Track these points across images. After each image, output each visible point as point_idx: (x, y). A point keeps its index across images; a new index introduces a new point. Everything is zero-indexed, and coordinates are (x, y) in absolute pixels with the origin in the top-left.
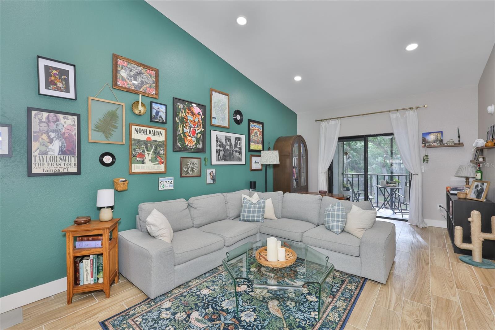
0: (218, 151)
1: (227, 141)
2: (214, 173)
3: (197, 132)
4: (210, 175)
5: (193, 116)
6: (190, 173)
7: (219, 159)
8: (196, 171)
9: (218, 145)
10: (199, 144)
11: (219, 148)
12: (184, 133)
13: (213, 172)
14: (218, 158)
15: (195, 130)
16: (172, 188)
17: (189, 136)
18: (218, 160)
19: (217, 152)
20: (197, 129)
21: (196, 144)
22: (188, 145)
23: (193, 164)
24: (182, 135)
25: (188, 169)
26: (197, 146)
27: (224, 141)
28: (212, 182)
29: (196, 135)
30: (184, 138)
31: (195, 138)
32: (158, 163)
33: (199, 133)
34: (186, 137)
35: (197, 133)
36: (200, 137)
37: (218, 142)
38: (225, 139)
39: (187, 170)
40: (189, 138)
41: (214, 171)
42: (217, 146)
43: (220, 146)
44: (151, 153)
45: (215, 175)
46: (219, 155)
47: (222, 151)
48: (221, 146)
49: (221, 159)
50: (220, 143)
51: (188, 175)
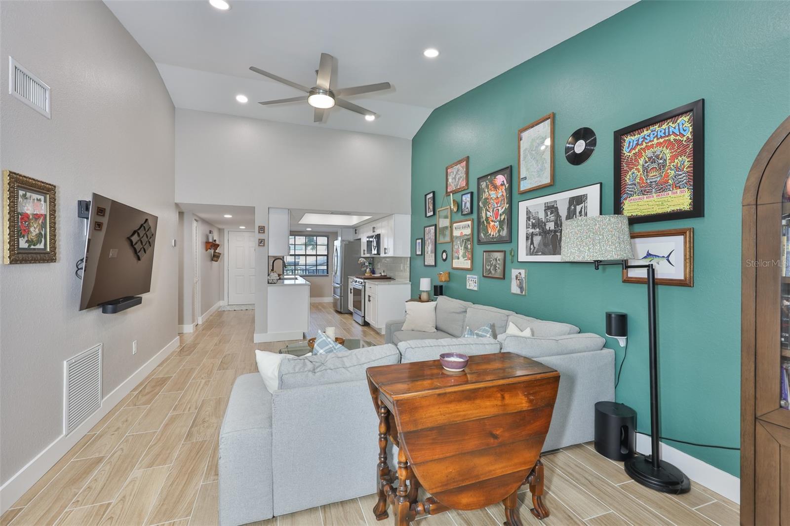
0: (530, 237)
1: (549, 213)
2: (523, 275)
3: (500, 212)
4: (516, 279)
5: (496, 191)
6: (493, 272)
7: (532, 250)
8: (499, 271)
9: (531, 224)
10: (503, 229)
11: (533, 230)
12: (487, 219)
13: (521, 274)
14: (530, 249)
15: (498, 210)
16: (476, 289)
17: (492, 221)
18: (531, 253)
19: (527, 238)
20: (500, 208)
21: (499, 231)
22: (490, 234)
23: (496, 259)
24: (485, 222)
25: (491, 266)
26: (501, 234)
27: (542, 215)
28: (518, 291)
29: (499, 218)
30: (487, 226)
31: (498, 222)
32: (466, 258)
33: (503, 213)
34: (489, 223)
35: (500, 214)
36: (504, 219)
37: (531, 220)
38: (545, 210)
39: (490, 269)
40: (492, 224)
41: (523, 272)
42: (527, 228)
43: (534, 226)
44: (462, 248)
45: (524, 279)
46: (532, 243)
47: (537, 235)
48: (536, 226)
49: (535, 250)
50: (534, 221)
51: (490, 275)
